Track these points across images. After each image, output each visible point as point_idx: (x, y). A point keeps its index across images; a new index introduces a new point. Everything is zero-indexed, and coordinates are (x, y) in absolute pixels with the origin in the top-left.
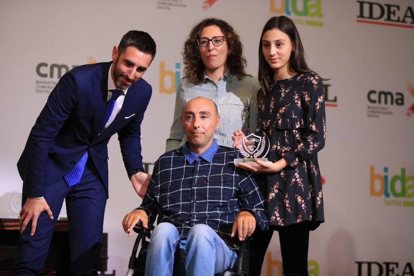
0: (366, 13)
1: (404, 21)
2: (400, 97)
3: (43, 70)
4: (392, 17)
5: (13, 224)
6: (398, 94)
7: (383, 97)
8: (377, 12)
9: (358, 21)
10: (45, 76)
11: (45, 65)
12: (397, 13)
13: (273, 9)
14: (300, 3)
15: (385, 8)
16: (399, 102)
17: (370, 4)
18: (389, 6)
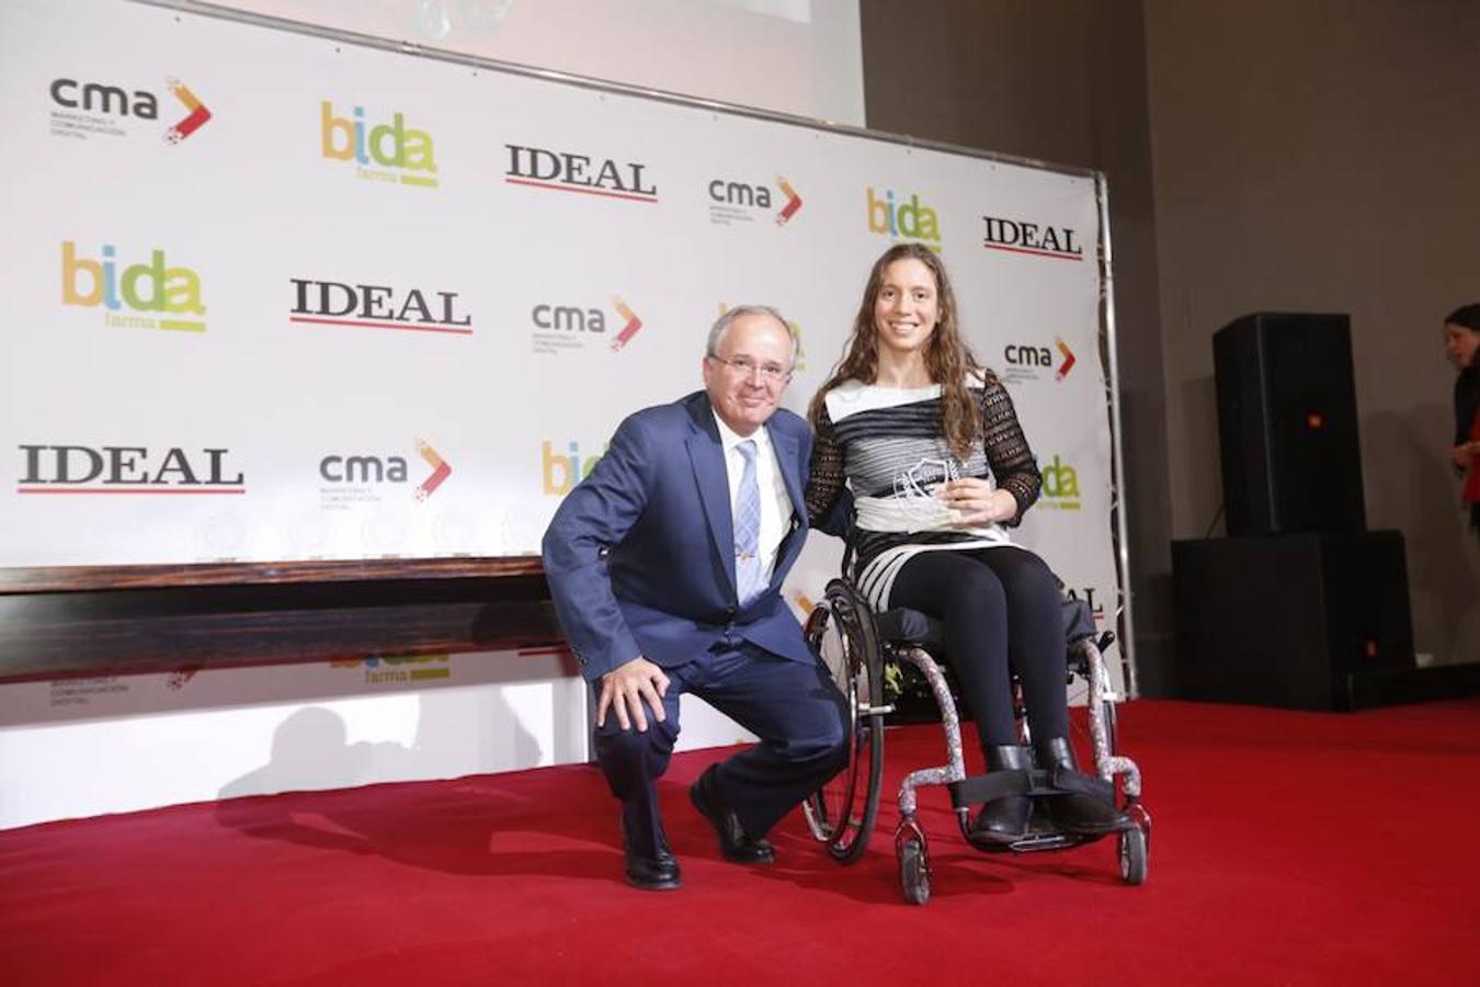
0: (996, 235)
1: (1044, 247)
2: (1045, 354)
3: (544, 316)
4: (1029, 241)
5: (515, 565)
6: (1043, 350)
7: (1024, 354)
8: (1009, 233)
9: (987, 246)
10: (547, 325)
11: (546, 308)
12: (1035, 235)
13: (873, 227)
14: (909, 218)
15: (1020, 228)
16: (1046, 361)
17: (1001, 222)
18: (1024, 226)
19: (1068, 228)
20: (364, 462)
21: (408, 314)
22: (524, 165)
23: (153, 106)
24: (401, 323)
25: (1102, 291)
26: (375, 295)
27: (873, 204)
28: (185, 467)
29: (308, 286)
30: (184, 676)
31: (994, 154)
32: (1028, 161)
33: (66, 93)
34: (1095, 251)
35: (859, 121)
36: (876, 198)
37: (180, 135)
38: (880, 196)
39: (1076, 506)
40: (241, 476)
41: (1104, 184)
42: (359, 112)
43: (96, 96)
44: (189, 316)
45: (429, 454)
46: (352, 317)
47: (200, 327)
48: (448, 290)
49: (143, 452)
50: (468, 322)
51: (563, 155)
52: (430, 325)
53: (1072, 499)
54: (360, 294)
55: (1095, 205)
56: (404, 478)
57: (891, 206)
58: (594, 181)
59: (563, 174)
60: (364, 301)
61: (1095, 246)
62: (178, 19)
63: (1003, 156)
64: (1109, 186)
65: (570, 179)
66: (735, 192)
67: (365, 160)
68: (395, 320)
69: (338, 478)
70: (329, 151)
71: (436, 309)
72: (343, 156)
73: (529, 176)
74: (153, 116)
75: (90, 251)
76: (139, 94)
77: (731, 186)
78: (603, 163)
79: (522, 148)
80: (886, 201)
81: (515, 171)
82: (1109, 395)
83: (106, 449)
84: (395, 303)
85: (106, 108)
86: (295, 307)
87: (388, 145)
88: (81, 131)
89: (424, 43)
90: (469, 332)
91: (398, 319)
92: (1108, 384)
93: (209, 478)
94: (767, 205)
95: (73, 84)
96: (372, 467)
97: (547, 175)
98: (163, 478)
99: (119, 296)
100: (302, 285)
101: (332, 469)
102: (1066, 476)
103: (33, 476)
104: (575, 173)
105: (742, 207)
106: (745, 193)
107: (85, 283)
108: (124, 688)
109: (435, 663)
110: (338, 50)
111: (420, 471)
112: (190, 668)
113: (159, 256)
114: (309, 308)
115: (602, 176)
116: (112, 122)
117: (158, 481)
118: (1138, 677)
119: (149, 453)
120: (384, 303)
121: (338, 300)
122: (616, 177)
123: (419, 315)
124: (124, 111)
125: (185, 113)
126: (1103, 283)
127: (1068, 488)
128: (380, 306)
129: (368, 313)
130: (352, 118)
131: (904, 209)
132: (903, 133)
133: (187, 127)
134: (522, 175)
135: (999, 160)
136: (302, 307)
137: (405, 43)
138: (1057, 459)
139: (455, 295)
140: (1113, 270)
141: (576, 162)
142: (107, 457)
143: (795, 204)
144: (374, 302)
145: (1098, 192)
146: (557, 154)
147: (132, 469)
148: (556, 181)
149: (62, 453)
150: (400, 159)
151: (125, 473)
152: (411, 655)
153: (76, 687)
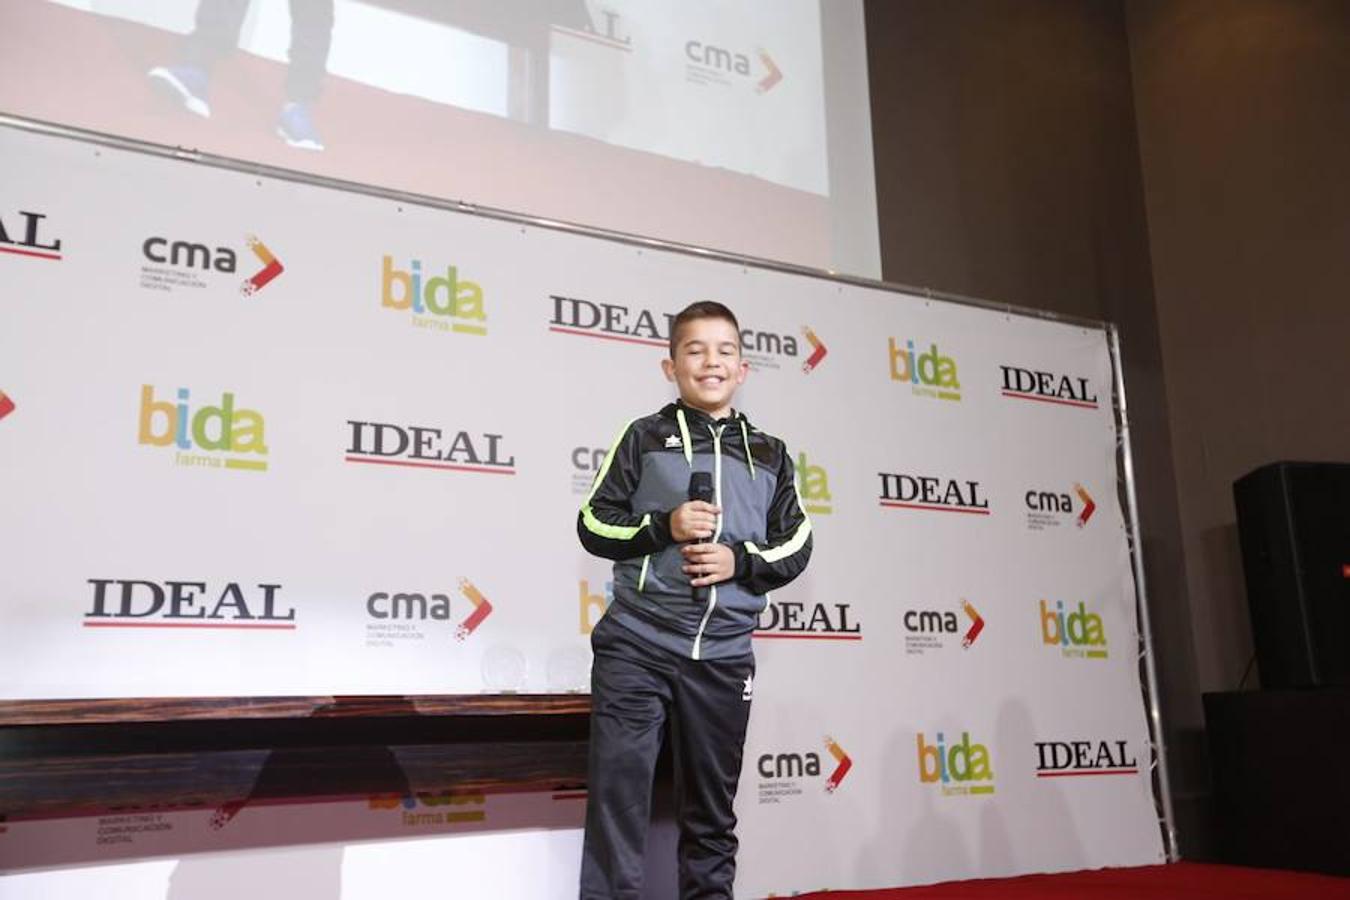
1: (1060, 395)
2: (1066, 500)
3: (583, 458)
4: (1046, 390)
6: (1063, 496)
7: (1045, 500)
9: (1004, 394)
10: (586, 467)
11: (585, 450)
12: (1050, 383)
13: (895, 375)
14: (929, 366)
15: (1036, 377)
16: (1067, 507)
17: (1018, 372)
18: (1040, 375)
19: (1084, 377)
20: (409, 599)
21: (455, 455)
22: (566, 314)
23: (232, 261)
24: (450, 463)
25: (1119, 439)
26: (425, 436)
27: (894, 354)
28: (240, 602)
29: (364, 428)
30: (226, 816)
31: (1009, 307)
32: (1041, 313)
33: (156, 249)
34: (1110, 400)
35: (876, 274)
36: (897, 348)
37: (254, 287)
38: (901, 346)
39: (1104, 654)
40: (292, 612)
41: (1115, 336)
42: (416, 265)
43: (183, 253)
44: (252, 456)
45: (471, 592)
46: (403, 457)
47: (262, 466)
48: (494, 433)
49: (202, 587)
50: (511, 463)
51: (602, 305)
52: (476, 466)
53: (1099, 647)
54: (411, 435)
55: (1108, 356)
56: (446, 616)
57: (912, 355)
58: (632, 330)
59: (603, 323)
60: (415, 442)
61: (1109, 394)
62: (259, 183)
63: (1018, 308)
64: (1121, 337)
65: (609, 328)
66: (763, 340)
67: (420, 310)
68: (444, 461)
69: (384, 615)
70: (387, 301)
71: (482, 451)
72: (401, 306)
73: (572, 325)
74: (232, 269)
75: (166, 394)
76: (220, 250)
77: (760, 335)
78: (639, 314)
79: (564, 299)
80: (907, 350)
81: (558, 320)
82: (1131, 543)
83: (168, 583)
84: (444, 445)
85: (191, 263)
86: (351, 447)
87: (442, 296)
88: (168, 284)
89: (479, 203)
90: (512, 473)
91: (446, 459)
92: (1129, 530)
93: (262, 613)
94: (794, 353)
95: (163, 242)
96: (417, 605)
97: (590, 322)
98: (219, 613)
99: (189, 436)
100: (357, 427)
101: (379, 605)
102: (1092, 623)
103: (99, 610)
104: (614, 322)
105: (770, 355)
106: (773, 341)
107: (160, 424)
108: (168, 827)
109: (471, 806)
110: (400, 210)
111: (463, 609)
112: (232, 807)
113: (228, 399)
114: (363, 448)
115: (638, 325)
116: (195, 276)
117: (214, 615)
118: (1178, 838)
119: (207, 588)
120: (434, 443)
121: (391, 441)
122: (651, 326)
123: (466, 456)
124: (206, 265)
125: (260, 266)
126: (1119, 431)
127: (1094, 635)
128: (430, 447)
129: (418, 454)
130: (410, 271)
131: (924, 358)
132: (922, 286)
133: (261, 280)
134: (565, 324)
135: (1014, 312)
136: (357, 448)
137: (461, 203)
138: (1081, 606)
139: (500, 437)
140: (1129, 419)
141: (615, 313)
142: (168, 592)
143: (820, 353)
144: (425, 443)
145: (1110, 344)
146: (597, 304)
147: (191, 604)
148: (596, 330)
149: (127, 587)
150: (452, 309)
151: (184, 608)
152: (448, 795)
153: (123, 825)
